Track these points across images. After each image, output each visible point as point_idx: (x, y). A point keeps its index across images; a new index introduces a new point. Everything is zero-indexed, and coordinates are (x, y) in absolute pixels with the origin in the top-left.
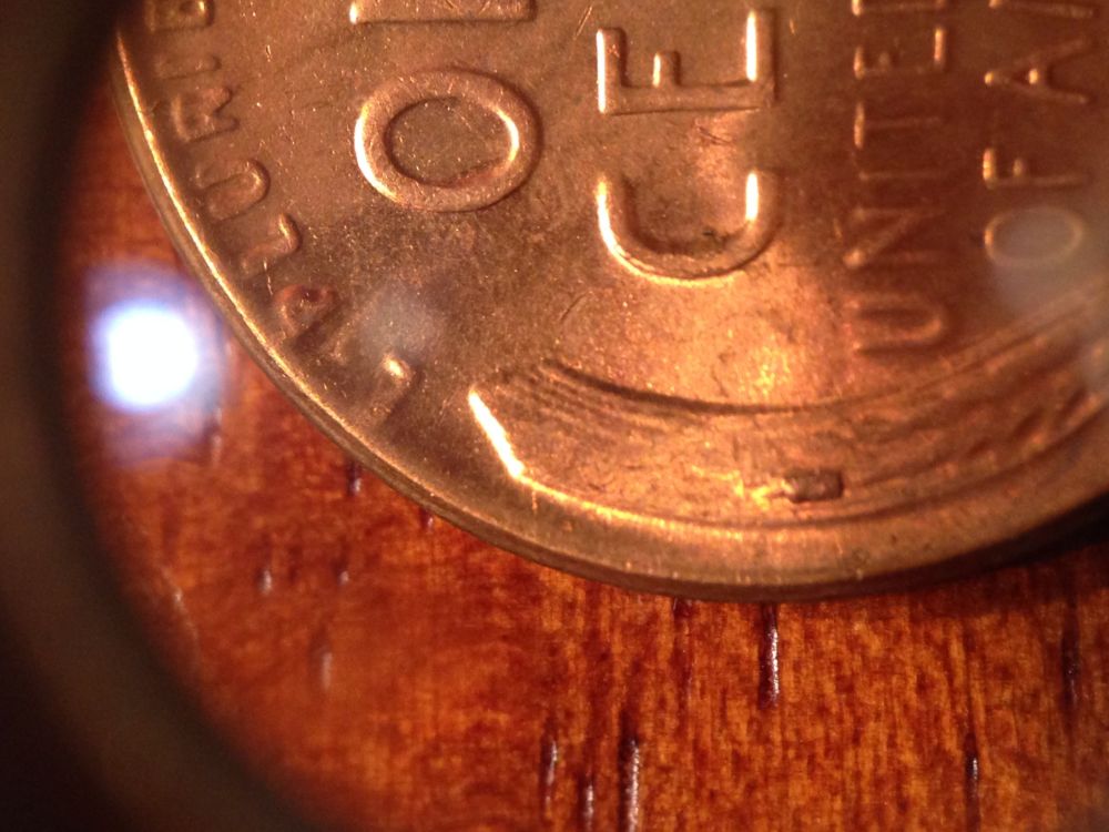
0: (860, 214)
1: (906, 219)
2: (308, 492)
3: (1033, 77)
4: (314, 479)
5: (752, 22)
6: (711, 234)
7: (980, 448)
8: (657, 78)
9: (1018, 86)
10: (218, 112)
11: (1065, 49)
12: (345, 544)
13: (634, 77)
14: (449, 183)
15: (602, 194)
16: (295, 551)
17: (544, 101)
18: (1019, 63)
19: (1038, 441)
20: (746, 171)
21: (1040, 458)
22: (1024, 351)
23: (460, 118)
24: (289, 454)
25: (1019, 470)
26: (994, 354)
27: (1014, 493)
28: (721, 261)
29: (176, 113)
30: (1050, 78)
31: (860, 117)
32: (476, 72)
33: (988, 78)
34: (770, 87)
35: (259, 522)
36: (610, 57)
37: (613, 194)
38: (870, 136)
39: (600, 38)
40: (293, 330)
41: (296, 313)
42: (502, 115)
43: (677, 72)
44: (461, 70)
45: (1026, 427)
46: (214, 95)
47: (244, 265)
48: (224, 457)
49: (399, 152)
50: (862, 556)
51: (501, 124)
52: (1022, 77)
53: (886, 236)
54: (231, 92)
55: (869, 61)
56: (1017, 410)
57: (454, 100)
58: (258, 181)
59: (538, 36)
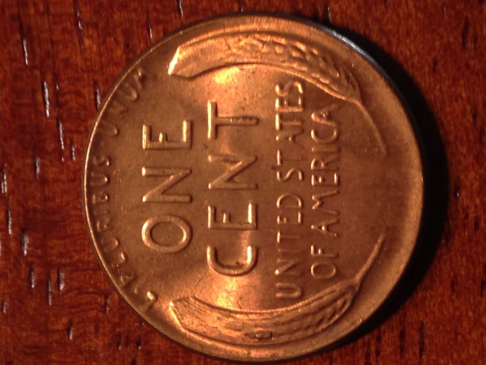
0: (279, 261)
1: (291, 263)
2: (130, 323)
3: (323, 228)
4: (132, 320)
5: (250, 206)
6: (238, 263)
7: (308, 327)
8: (224, 221)
9: (319, 230)
10: (108, 225)
11: (332, 221)
12: (139, 337)
13: (218, 219)
14: (167, 245)
15: (209, 250)
16: (127, 338)
17: (194, 224)
18: (320, 225)
19: (324, 326)
20: (248, 246)
21: (324, 330)
22: (320, 301)
23: (170, 228)
24: (125, 312)
25: (318, 333)
26: (313, 301)
27: (316, 339)
28: (240, 271)
29: (98, 225)
30: (328, 228)
31: (279, 235)
32: (175, 216)
33: (312, 227)
34: (255, 225)
35: (118, 330)
36: (212, 214)
37: (211, 251)
38: (281, 240)
39: (209, 209)
40: (124, 284)
41: (125, 279)
42: (182, 228)
43: (230, 218)
44: (171, 215)
45: (320, 322)
46: (107, 220)
47: (112, 265)
48: (110, 311)
49: (154, 236)
50: (276, 355)
51: (181, 230)
52: (320, 228)
53: (285, 267)
54: (112, 220)
55: (281, 219)
56: (319, 317)
57: (170, 223)
58: (117, 243)
59: (192, 207)
